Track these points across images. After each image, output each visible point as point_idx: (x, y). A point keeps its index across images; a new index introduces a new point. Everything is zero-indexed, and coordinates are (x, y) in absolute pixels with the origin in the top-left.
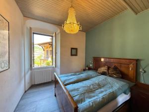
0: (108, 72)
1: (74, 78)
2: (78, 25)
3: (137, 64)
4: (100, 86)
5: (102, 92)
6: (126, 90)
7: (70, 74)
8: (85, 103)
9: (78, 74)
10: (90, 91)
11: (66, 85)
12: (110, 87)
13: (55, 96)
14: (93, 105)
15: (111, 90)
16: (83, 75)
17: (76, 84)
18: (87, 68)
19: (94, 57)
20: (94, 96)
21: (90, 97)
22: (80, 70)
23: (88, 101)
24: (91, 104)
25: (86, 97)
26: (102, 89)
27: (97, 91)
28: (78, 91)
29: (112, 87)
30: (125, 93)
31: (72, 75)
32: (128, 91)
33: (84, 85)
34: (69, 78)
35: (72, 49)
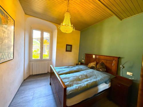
0: (96, 67)
1: (67, 70)
2: (72, 27)
3: (118, 60)
4: (87, 77)
5: (88, 81)
6: (107, 81)
7: (64, 67)
8: (72, 87)
9: (71, 67)
10: (78, 79)
11: (59, 75)
12: (94, 78)
13: (50, 84)
14: (78, 88)
15: (95, 80)
16: (75, 68)
17: (68, 75)
18: (80, 63)
19: (86, 54)
20: (81, 83)
21: (78, 84)
22: (73, 64)
23: (75, 86)
24: (77, 88)
25: (74, 83)
26: (88, 79)
27: (84, 80)
28: (69, 79)
29: (96, 78)
30: (106, 83)
31: (65, 68)
32: (108, 81)
33: (74, 76)
34: (63, 70)
35: (67, 45)
